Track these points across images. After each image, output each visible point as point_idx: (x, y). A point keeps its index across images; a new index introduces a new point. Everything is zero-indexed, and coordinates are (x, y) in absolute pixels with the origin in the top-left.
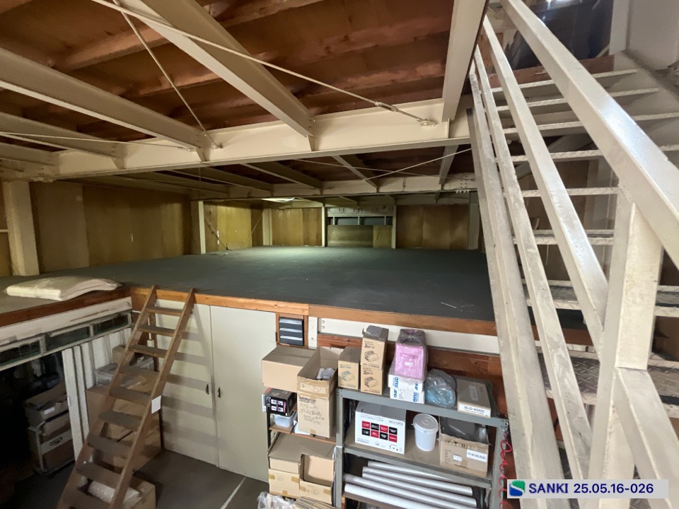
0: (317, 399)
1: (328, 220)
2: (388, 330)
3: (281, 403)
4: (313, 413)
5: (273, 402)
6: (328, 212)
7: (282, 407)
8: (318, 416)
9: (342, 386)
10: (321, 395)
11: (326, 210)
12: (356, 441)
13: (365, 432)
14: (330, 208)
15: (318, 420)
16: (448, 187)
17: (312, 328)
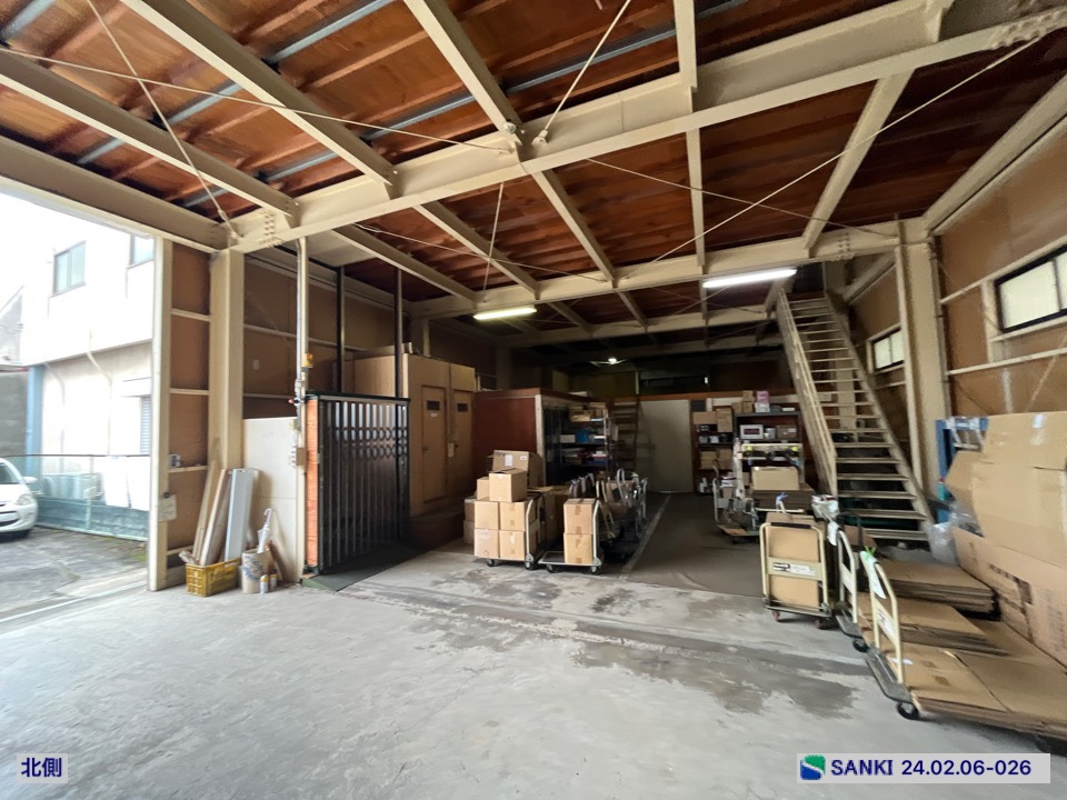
10: (728, 415)
16: (762, 343)
17: (710, 403)
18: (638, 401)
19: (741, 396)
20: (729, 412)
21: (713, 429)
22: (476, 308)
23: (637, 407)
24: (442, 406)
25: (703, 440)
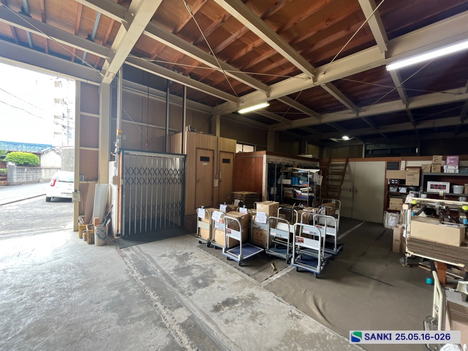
0: (414, 174)
3: (396, 180)
5: (393, 180)
8: (415, 180)
9: (424, 171)
10: (416, 173)
11: (366, 146)
12: (428, 191)
17: (403, 164)
18: (347, 161)
19: (432, 160)
20: (418, 171)
21: (402, 183)
22: (238, 107)
23: (346, 165)
24: (211, 159)
25: (393, 190)
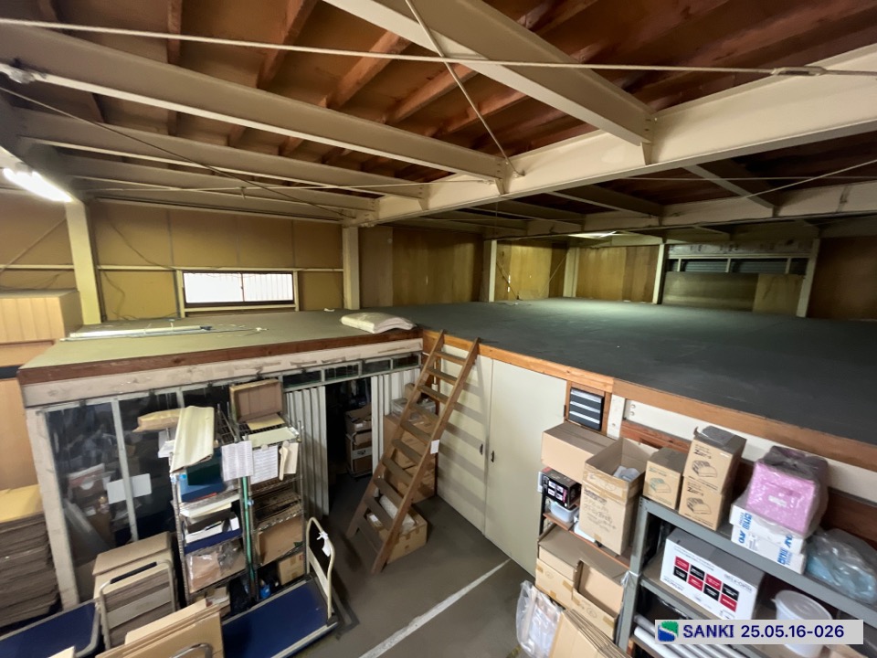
0: (608, 500)
1: (669, 264)
2: (745, 440)
3: (561, 489)
4: (601, 514)
5: (550, 484)
6: (671, 252)
7: (562, 494)
8: (608, 522)
9: (649, 497)
11: (667, 248)
12: (662, 579)
13: (677, 572)
14: (674, 245)
15: (607, 526)
17: (616, 410)
20: (621, 489)
25: (558, 512)
